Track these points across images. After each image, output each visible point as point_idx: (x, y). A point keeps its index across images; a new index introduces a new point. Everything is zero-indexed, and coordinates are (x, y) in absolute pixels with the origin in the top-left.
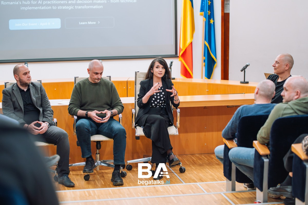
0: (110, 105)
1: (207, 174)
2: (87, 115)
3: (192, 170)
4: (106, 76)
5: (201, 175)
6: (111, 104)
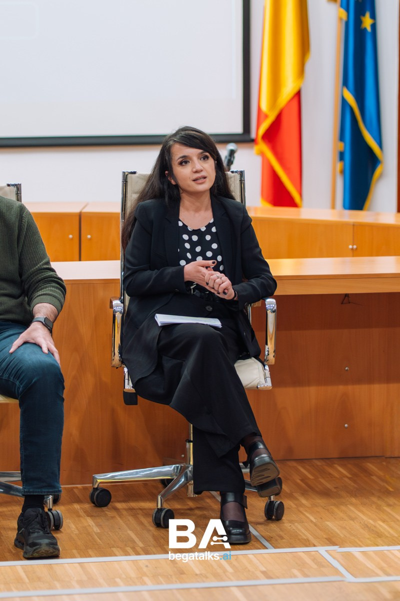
1: (352, 522)
3: (301, 509)
4: (6, 184)
5: (331, 525)
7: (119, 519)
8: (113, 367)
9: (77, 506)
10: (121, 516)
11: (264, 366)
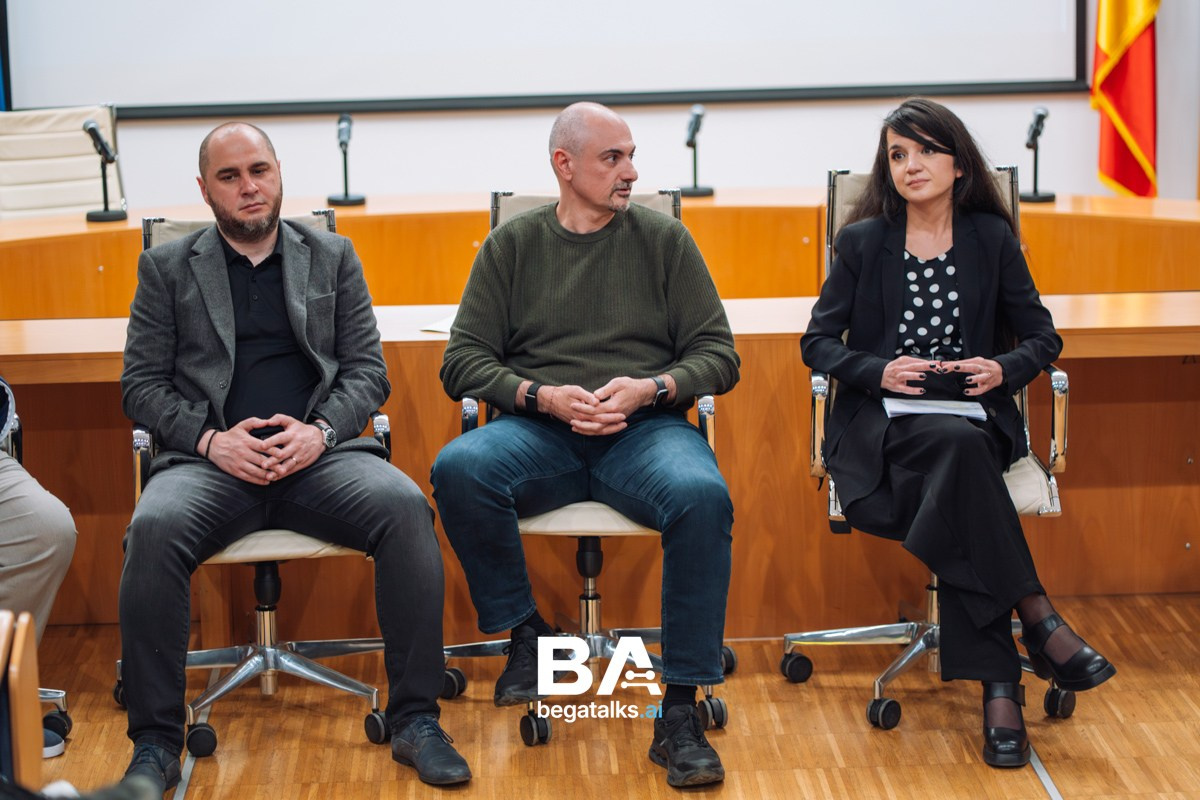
0: (670, 342)
2: (532, 401)
4: (656, 192)
6: (674, 339)
7: (819, 707)
8: (813, 476)
9: (760, 680)
10: (823, 702)
11: (1049, 477)
